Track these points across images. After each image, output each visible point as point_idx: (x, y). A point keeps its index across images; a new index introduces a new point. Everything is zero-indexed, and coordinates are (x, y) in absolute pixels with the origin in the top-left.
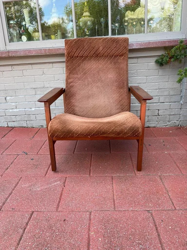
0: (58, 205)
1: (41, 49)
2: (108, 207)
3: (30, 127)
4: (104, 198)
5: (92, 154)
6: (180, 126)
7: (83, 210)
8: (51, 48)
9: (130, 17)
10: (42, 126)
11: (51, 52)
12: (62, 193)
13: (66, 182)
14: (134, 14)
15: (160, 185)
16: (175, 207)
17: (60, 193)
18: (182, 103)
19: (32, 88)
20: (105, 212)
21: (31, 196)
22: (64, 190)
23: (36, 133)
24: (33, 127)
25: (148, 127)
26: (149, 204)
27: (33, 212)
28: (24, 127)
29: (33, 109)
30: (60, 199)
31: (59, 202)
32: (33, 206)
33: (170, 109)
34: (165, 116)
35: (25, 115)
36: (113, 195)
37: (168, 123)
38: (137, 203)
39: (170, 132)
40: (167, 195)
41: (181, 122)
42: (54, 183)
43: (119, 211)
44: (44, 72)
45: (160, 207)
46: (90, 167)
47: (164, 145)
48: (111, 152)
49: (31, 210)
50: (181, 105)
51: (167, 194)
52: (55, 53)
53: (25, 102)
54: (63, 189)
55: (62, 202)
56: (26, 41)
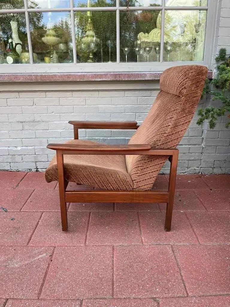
0: (41, 290)
1: (31, 75)
2: (105, 292)
3: (15, 170)
4: (101, 279)
5: (90, 213)
6: (200, 173)
7: (72, 297)
8: (44, 74)
9: (144, 39)
10: (30, 170)
11: (44, 79)
12: (47, 271)
13: (54, 254)
14: (148, 36)
15: (172, 260)
16: (187, 292)
17: (44, 272)
18: (204, 147)
19: (18, 122)
20: (101, 301)
21: (6, 276)
22: (50, 267)
23: (22, 180)
24: (18, 170)
25: (163, 174)
26: (156, 289)
27: (8, 299)
28: (7, 170)
29: (19, 148)
30: (44, 281)
31: (42, 285)
32: (7, 291)
33: (189, 153)
34: (183, 161)
35: (8, 156)
36: (113, 275)
37: (187, 170)
38: (141, 288)
39: (189, 181)
40: (179, 276)
41: (202, 168)
42: (38, 256)
43: (118, 298)
44: (35, 102)
45: (169, 293)
46: (87, 232)
47: (180, 200)
48: (114, 210)
49: (4, 297)
50: (202, 148)
51: (179, 274)
52: (48, 80)
53: (8, 139)
54: (49, 265)
55: (46, 285)
56: (12, 63)
